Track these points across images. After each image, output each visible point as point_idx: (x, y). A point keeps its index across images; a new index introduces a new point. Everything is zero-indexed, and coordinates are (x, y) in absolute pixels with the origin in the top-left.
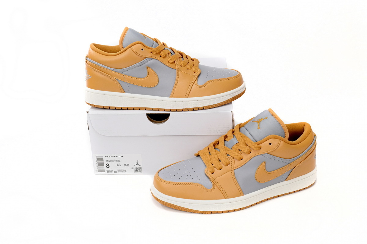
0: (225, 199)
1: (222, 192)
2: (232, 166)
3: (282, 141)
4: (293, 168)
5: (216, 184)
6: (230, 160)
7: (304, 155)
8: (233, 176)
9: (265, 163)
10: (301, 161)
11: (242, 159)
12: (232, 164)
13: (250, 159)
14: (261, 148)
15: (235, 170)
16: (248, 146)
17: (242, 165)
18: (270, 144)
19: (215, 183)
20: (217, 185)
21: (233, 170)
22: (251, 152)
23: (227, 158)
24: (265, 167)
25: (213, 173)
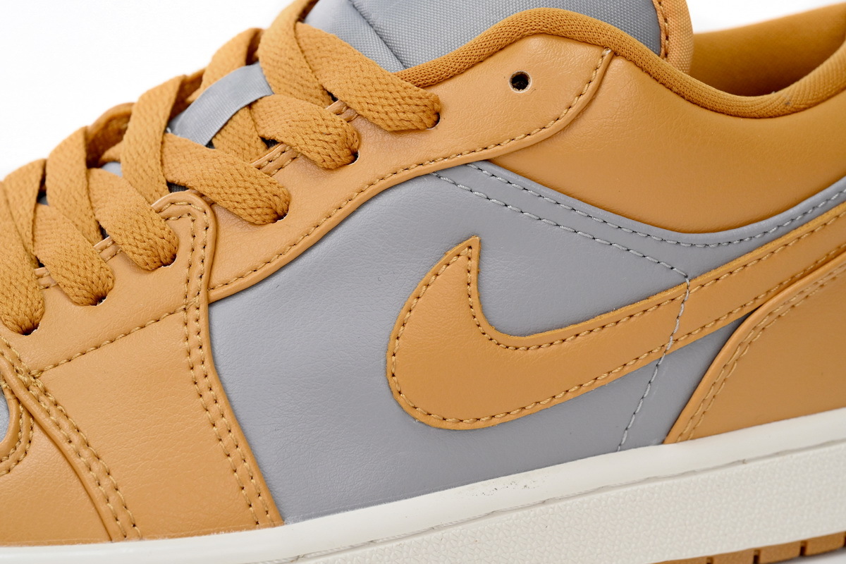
0: (109, 545)
1: (88, 477)
2: (199, 267)
3: (618, 63)
4: (726, 322)
5: (41, 416)
6: (182, 227)
7: (826, 217)
8: (197, 354)
9: (475, 251)
10: (797, 269)
11: (279, 216)
12: (200, 252)
13: (348, 207)
14: (438, 115)
15: (218, 310)
16: (336, 105)
17: (276, 263)
18: (520, 81)
19: (34, 408)
20: (47, 422)
21: (201, 300)
22: (354, 155)
23: (156, 204)
24: (473, 288)
25: (27, 332)
